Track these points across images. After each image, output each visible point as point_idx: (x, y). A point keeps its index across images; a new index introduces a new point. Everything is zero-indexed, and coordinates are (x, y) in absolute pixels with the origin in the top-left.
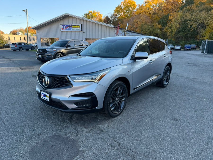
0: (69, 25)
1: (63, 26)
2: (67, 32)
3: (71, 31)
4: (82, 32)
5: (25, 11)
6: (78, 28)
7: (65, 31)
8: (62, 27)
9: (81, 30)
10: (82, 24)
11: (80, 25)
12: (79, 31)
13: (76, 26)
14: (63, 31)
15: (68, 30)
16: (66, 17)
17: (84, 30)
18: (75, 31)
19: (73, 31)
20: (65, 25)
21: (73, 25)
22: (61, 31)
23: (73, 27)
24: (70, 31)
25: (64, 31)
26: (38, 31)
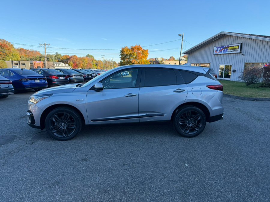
0: (224, 46)
2: (221, 55)
3: (227, 54)
4: (241, 54)
5: (181, 35)
6: (236, 49)
7: (219, 54)
8: (215, 49)
9: (239, 52)
10: (241, 44)
11: (240, 45)
12: (238, 53)
13: (233, 46)
14: (216, 55)
15: (223, 53)
16: (222, 36)
17: (245, 52)
18: (232, 53)
19: (229, 54)
20: (219, 47)
21: (229, 46)
22: (215, 55)
23: (229, 48)
24: (225, 54)
25: (218, 55)
26: (190, 56)
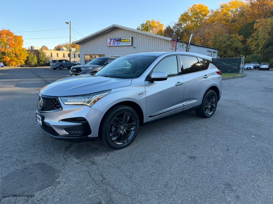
0: (117, 38)
1: (111, 40)
2: (115, 47)
3: (120, 46)
4: (132, 47)
5: (68, 23)
6: (127, 42)
7: (113, 46)
8: (109, 41)
9: (131, 45)
11: (131, 38)
12: (129, 46)
13: (125, 39)
14: (110, 46)
15: (116, 45)
16: (114, 29)
17: (135, 45)
18: (125, 46)
19: (122, 46)
20: (112, 39)
21: (122, 38)
22: (108, 46)
23: (122, 40)
24: (119, 46)
25: (111, 46)
26: (82, 46)
